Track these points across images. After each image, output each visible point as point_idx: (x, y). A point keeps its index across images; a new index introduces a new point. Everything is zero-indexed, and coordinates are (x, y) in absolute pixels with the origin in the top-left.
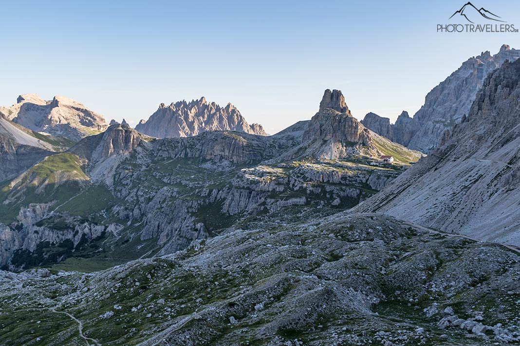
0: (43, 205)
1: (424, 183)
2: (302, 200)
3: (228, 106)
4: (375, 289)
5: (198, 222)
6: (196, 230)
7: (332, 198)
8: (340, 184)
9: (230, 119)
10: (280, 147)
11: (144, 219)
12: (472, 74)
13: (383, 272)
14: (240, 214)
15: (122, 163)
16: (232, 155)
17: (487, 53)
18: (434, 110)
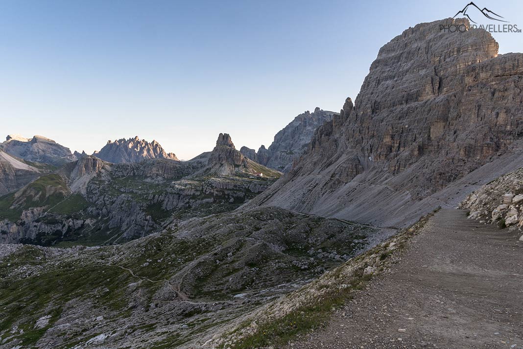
0: (39, 208)
1: (287, 189)
2: (212, 200)
3: (153, 142)
4: (282, 243)
5: (148, 215)
6: (147, 220)
7: (229, 198)
8: (233, 189)
9: (155, 150)
10: (193, 168)
11: (110, 215)
12: (300, 124)
13: (284, 235)
14: (173, 210)
15: (92, 180)
16: (164, 173)
17: (308, 112)
18: (280, 144)
